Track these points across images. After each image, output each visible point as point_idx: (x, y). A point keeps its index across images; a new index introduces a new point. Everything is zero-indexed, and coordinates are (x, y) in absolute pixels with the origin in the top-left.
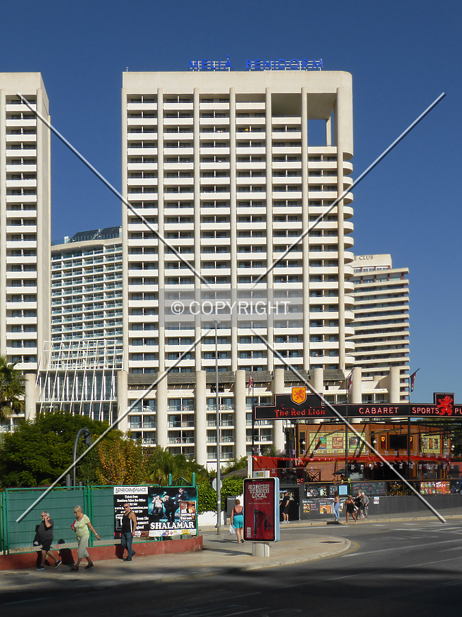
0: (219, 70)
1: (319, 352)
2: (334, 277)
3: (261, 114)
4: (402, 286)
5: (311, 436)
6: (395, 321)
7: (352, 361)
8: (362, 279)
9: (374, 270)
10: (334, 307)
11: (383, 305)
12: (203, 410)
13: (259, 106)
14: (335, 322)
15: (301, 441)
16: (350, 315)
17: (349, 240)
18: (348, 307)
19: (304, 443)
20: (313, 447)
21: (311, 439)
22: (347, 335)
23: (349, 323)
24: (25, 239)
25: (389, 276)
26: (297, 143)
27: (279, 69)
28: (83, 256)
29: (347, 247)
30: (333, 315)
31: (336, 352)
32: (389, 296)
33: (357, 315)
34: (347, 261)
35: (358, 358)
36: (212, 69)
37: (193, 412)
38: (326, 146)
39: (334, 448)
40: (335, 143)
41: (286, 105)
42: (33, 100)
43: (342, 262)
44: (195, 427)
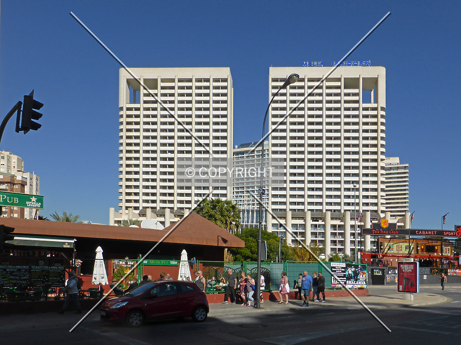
0: (318, 66)
1: (367, 204)
2: (375, 168)
3: (339, 87)
4: (405, 173)
5: (386, 244)
6: (401, 190)
7: (384, 209)
8: (390, 169)
9: (390, 165)
10: (375, 182)
11: (395, 182)
12: (309, 230)
13: (338, 84)
14: (376, 190)
15: (381, 246)
16: (383, 186)
17: (383, 150)
18: (383, 182)
19: (382, 247)
20: (386, 250)
21: (386, 246)
22: (381, 196)
23: (383, 190)
24: (221, 146)
25: (398, 168)
26: (357, 102)
27: (348, 66)
28: (245, 155)
29: (382, 153)
30: (375, 186)
31: (376, 204)
32: (398, 178)
33: (387, 187)
34: (382, 160)
35: (387, 208)
36: (314, 66)
37: (304, 231)
38: (371, 103)
39: (397, 250)
40: (376, 101)
41: (351, 83)
42: (225, 80)
43: (379, 160)
44: (305, 238)
